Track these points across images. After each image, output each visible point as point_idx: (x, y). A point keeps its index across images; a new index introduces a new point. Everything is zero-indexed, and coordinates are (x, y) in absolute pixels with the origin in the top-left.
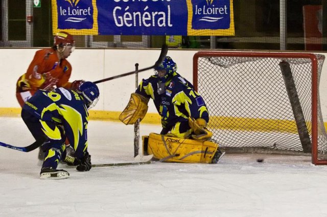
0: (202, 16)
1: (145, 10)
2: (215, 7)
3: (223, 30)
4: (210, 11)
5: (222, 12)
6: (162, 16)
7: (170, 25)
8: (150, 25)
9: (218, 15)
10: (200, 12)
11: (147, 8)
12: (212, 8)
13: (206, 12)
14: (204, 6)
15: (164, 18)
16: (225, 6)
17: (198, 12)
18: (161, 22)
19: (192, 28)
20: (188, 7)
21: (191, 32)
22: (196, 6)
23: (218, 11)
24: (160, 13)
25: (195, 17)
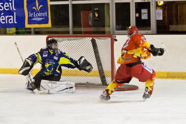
0: (33, 17)
1: (2, 15)
2: (40, 13)
3: (45, 24)
4: (37, 15)
5: (44, 15)
6: (11, 18)
7: (16, 23)
8: (4, 22)
9: (42, 17)
10: (32, 15)
11: (3, 14)
12: (39, 13)
13: (35, 15)
14: (34, 12)
15: (12, 19)
16: (46, 12)
17: (31, 15)
18: (11, 21)
19: (28, 24)
20: (25, 13)
21: (27, 26)
22: (30, 12)
23: (42, 14)
24: (10, 16)
25: (29, 18)
